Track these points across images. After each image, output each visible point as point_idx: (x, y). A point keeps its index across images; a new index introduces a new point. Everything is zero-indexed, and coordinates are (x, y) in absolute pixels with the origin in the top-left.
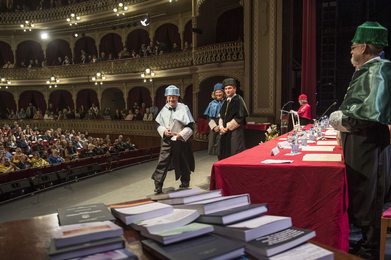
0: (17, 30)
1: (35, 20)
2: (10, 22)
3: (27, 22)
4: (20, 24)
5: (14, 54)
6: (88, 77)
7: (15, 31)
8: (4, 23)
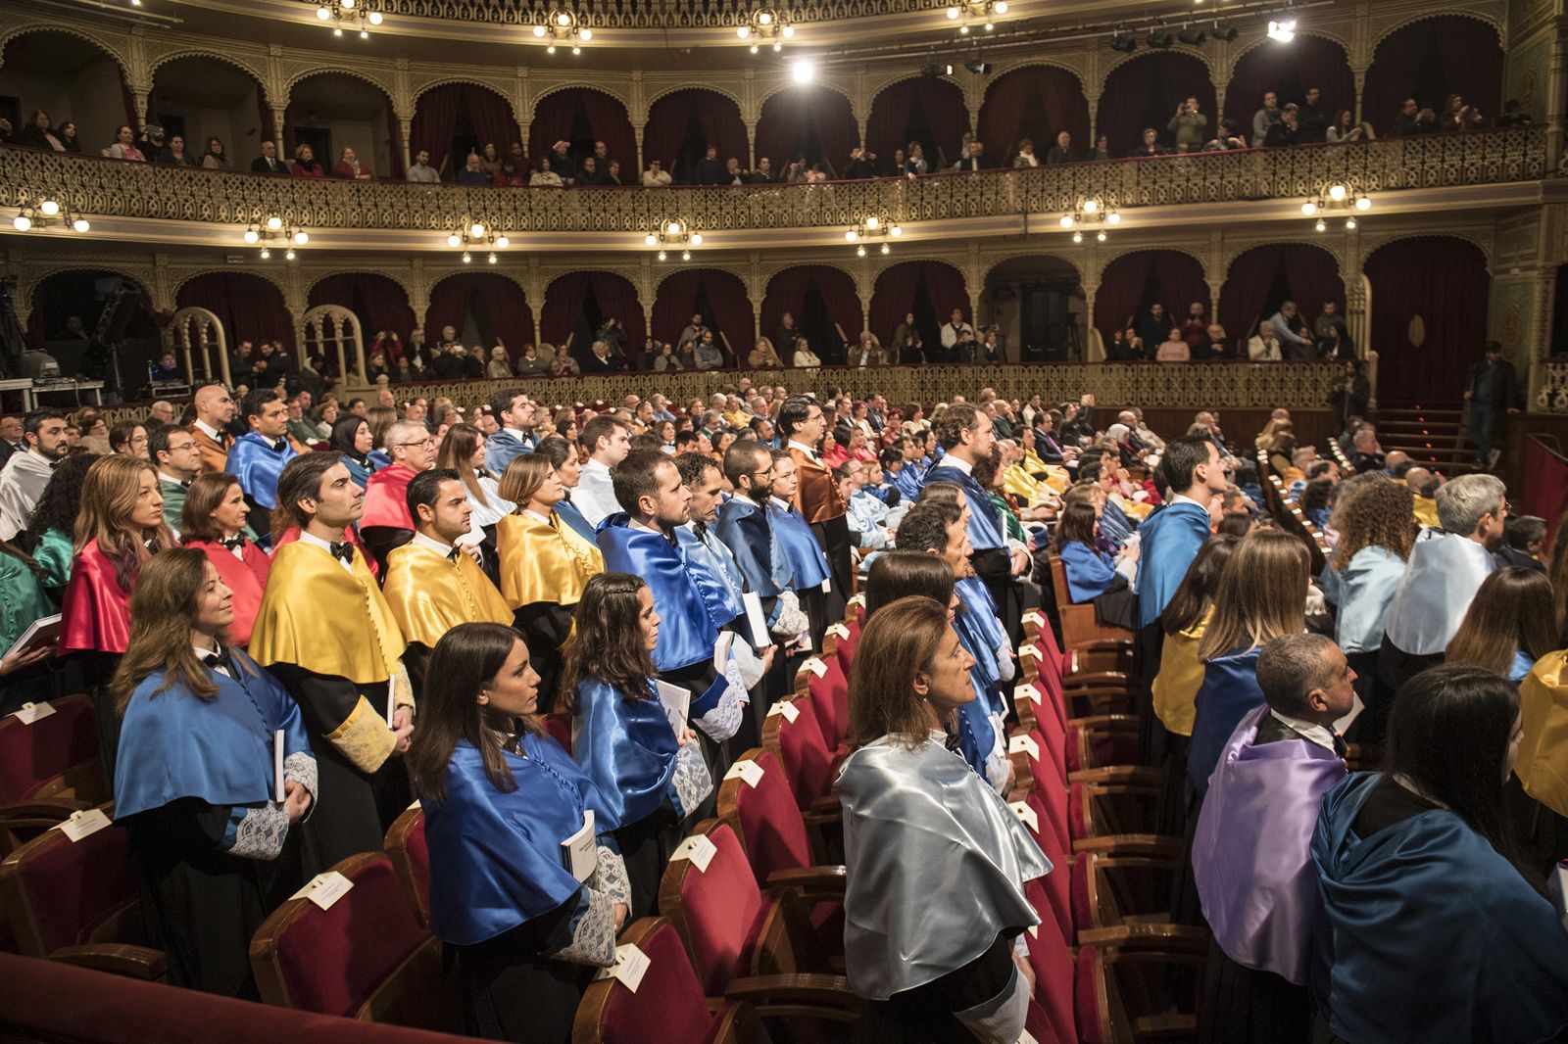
0: (695, 50)
1: (802, 10)
2: (684, 16)
3: (765, 18)
4: (735, 25)
5: (639, 137)
6: (1026, 217)
7: (688, 51)
8: (663, 19)
